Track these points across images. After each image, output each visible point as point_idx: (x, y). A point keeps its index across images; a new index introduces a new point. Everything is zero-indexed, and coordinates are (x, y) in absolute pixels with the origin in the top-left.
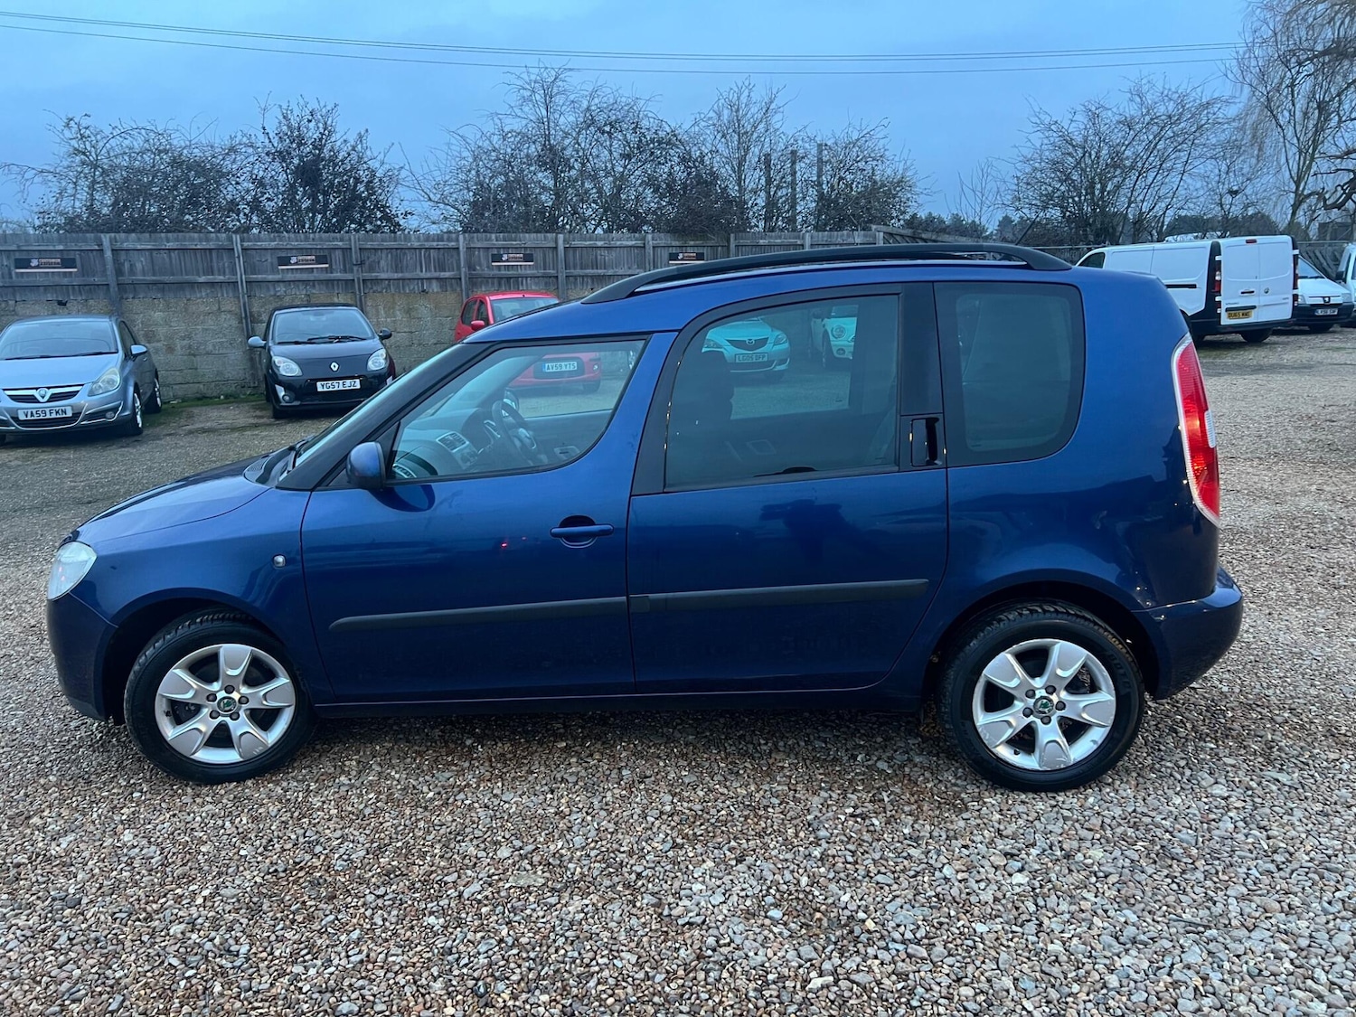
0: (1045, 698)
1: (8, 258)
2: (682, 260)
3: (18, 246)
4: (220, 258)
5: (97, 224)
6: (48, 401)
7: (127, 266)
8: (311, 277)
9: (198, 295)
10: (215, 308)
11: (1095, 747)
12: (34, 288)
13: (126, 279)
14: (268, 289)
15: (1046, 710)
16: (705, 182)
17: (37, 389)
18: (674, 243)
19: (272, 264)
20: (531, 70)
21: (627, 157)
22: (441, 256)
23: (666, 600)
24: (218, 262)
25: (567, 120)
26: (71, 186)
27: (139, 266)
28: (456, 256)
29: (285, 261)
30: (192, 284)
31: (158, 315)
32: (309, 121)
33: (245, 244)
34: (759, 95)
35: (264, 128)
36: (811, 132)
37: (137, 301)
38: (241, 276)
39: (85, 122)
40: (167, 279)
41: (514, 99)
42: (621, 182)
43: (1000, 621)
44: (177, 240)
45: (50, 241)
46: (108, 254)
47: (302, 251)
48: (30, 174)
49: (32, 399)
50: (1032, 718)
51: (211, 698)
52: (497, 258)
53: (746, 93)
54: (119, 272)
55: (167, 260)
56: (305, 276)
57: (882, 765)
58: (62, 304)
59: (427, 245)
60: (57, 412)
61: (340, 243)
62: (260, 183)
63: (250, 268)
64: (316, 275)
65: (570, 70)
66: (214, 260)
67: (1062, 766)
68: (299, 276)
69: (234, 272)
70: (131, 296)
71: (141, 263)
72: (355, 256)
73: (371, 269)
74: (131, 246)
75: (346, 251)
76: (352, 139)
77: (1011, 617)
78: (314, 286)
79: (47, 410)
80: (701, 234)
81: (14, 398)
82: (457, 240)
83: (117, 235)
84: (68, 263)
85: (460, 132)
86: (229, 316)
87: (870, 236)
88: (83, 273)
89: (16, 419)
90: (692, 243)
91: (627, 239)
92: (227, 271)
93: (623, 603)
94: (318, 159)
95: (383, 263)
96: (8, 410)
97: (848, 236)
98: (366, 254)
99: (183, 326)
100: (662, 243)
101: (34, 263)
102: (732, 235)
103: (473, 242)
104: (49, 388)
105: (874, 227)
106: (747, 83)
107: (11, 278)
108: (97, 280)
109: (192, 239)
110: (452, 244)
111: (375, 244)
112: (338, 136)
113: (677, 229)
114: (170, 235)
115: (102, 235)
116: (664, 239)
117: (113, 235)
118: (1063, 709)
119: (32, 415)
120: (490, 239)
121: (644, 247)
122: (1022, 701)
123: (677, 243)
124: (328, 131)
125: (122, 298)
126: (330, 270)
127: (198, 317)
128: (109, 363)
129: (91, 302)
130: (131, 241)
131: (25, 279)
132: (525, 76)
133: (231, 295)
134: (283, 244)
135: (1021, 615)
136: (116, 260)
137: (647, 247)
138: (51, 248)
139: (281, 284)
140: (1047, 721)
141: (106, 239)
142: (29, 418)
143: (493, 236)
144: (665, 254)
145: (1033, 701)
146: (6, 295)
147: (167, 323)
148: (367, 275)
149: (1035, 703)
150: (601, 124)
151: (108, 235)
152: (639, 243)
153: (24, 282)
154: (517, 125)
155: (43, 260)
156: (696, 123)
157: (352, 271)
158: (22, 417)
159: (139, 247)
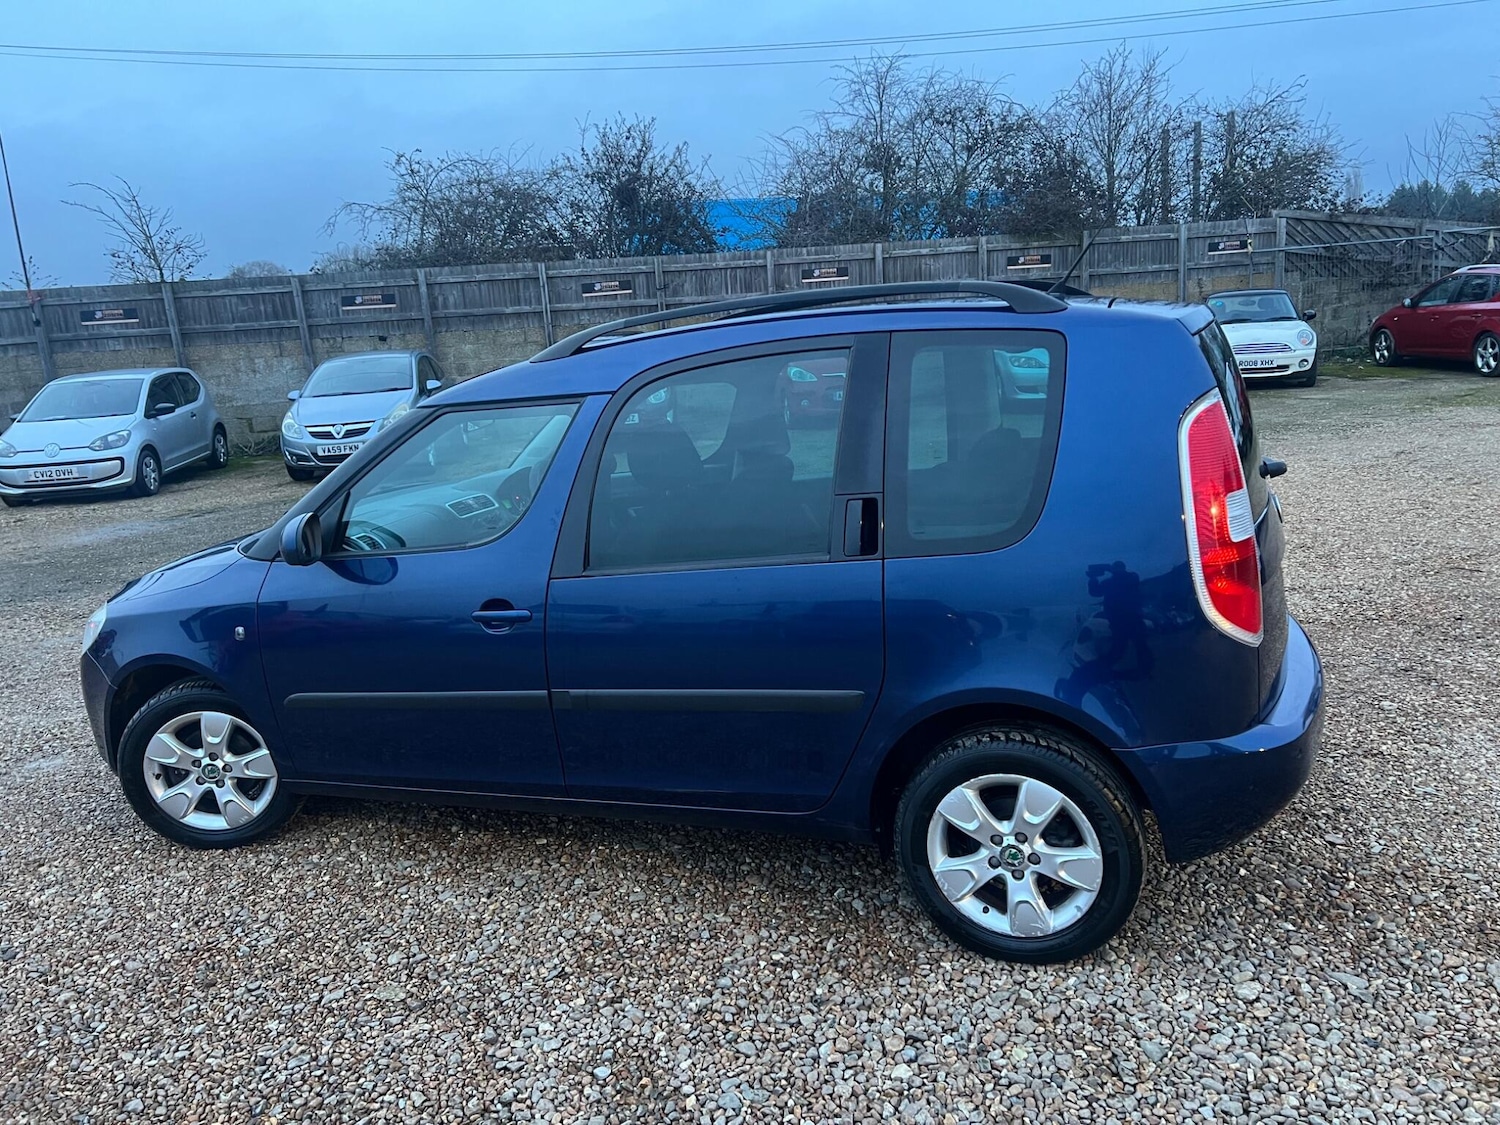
0: (1013, 847)
1: (336, 297)
2: (1023, 264)
3: (345, 285)
4: (526, 288)
5: (420, 258)
6: (343, 438)
7: (440, 299)
8: (614, 304)
9: (506, 327)
10: (521, 339)
11: (1079, 915)
12: (357, 325)
13: (440, 313)
14: (573, 319)
15: (1016, 862)
16: (1062, 172)
17: (333, 425)
18: (1013, 246)
19: (576, 291)
20: (861, 61)
21: (970, 149)
22: (748, 275)
23: (587, 697)
24: (524, 293)
25: (904, 113)
26: (406, 221)
27: (451, 300)
28: (763, 275)
29: (589, 288)
30: (500, 316)
31: (468, 348)
32: (628, 138)
33: (550, 272)
34: (1136, 64)
35: (583, 149)
36: (1201, 100)
37: (449, 334)
38: (545, 305)
39: (417, 157)
40: (475, 311)
41: (843, 93)
42: (963, 179)
43: (956, 747)
44: (486, 272)
45: (371, 278)
46: (423, 289)
47: (606, 277)
48: (369, 213)
49: (329, 436)
50: (1000, 871)
51: (197, 764)
52: (808, 274)
53: (1120, 61)
54: (433, 306)
55: (477, 292)
56: (608, 303)
57: (858, 904)
58: (383, 339)
59: (733, 264)
60: (351, 448)
61: (644, 267)
62: (576, 206)
63: (556, 297)
64: (620, 302)
65: (905, 56)
66: (521, 290)
67: (1039, 934)
68: (602, 304)
69: (539, 302)
70: (444, 330)
71: (453, 296)
72: (658, 280)
73: (675, 293)
74: (444, 280)
75: (649, 274)
76: (670, 153)
77: (968, 744)
78: (617, 313)
79: (342, 446)
80: (1048, 233)
81: (315, 435)
82: (765, 257)
83: (432, 269)
84: (388, 299)
85: (784, 138)
86: (535, 346)
87: (1268, 225)
88: (402, 308)
89: (315, 455)
90: (1036, 244)
91: (957, 244)
92: (533, 300)
93: (544, 697)
94: (636, 177)
95: (687, 286)
96: (310, 446)
97: (1238, 226)
98: (669, 278)
99: (492, 358)
100: (1000, 246)
101: (359, 300)
102: (1085, 232)
103: (783, 259)
104: (343, 425)
105: (1274, 212)
106: (1121, 50)
107: (338, 314)
108: (414, 315)
109: (501, 270)
110: (760, 262)
111: (679, 267)
112: (656, 152)
113: (1019, 229)
114: (480, 266)
115: (418, 270)
116: (1000, 242)
117: (427, 269)
118: (1038, 863)
119: (329, 451)
120: (801, 254)
121: (977, 252)
122: (987, 848)
123: (1018, 246)
124: (646, 146)
125: (436, 332)
126: (634, 296)
127: (505, 349)
128: (400, 399)
129: (408, 337)
130: (444, 275)
131: (351, 316)
132: (855, 69)
133: (537, 325)
134: (588, 271)
135: (979, 741)
136: (430, 295)
137: (980, 252)
138: (373, 285)
139: (586, 313)
140: (1018, 875)
141: (421, 273)
142: (326, 454)
143: (804, 250)
144: (1002, 259)
145: (999, 849)
146: (334, 332)
147: (477, 355)
148: (671, 300)
149: (1002, 852)
150: (941, 114)
151: (423, 270)
152: (972, 248)
153: (350, 318)
154: (846, 123)
155: (366, 298)
156: (1057, 103)
157: (655, 296)
158: (321, 453)
159: (452, 280)
